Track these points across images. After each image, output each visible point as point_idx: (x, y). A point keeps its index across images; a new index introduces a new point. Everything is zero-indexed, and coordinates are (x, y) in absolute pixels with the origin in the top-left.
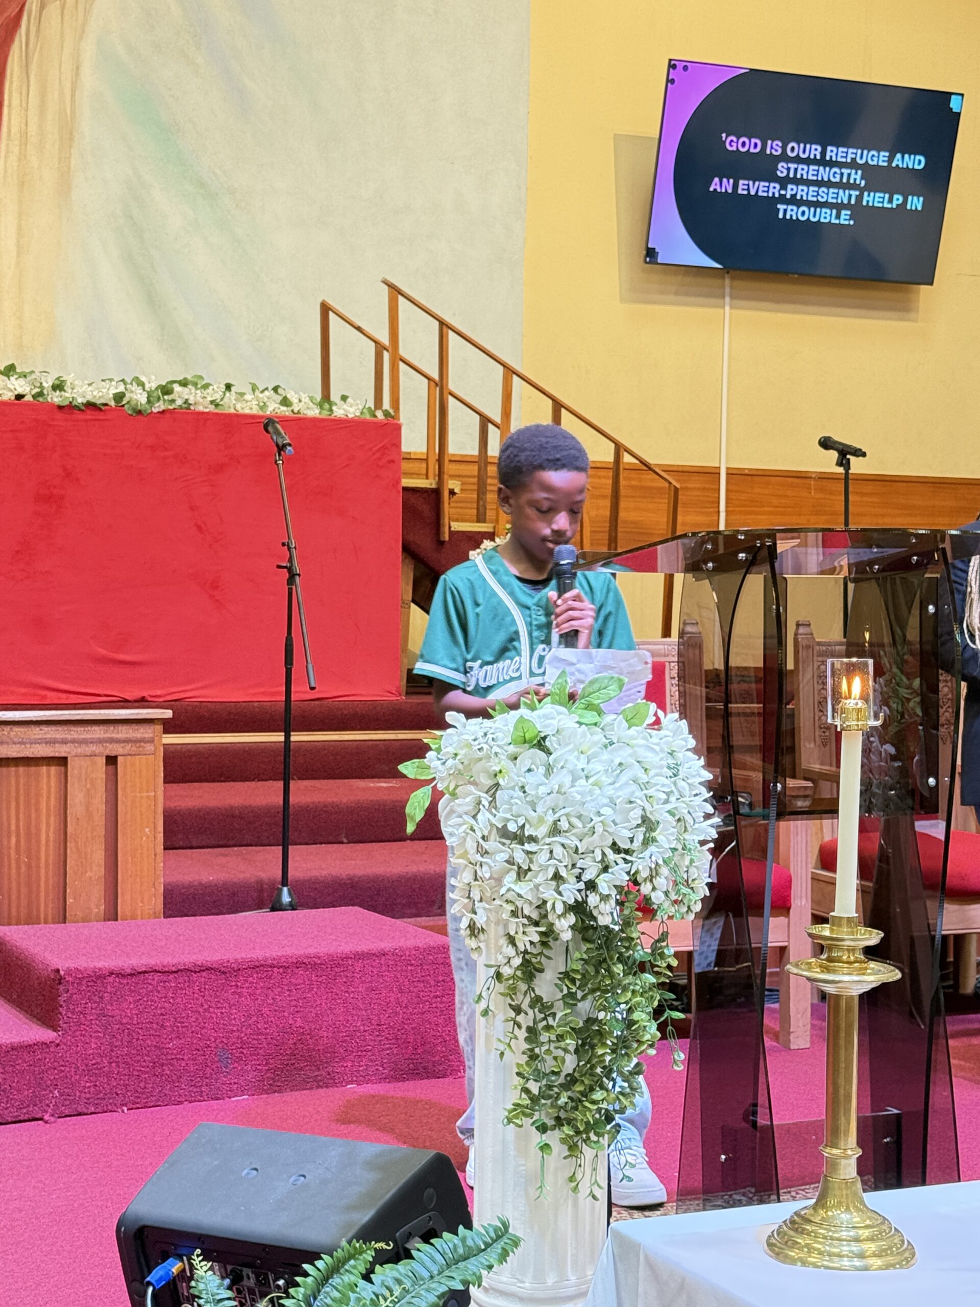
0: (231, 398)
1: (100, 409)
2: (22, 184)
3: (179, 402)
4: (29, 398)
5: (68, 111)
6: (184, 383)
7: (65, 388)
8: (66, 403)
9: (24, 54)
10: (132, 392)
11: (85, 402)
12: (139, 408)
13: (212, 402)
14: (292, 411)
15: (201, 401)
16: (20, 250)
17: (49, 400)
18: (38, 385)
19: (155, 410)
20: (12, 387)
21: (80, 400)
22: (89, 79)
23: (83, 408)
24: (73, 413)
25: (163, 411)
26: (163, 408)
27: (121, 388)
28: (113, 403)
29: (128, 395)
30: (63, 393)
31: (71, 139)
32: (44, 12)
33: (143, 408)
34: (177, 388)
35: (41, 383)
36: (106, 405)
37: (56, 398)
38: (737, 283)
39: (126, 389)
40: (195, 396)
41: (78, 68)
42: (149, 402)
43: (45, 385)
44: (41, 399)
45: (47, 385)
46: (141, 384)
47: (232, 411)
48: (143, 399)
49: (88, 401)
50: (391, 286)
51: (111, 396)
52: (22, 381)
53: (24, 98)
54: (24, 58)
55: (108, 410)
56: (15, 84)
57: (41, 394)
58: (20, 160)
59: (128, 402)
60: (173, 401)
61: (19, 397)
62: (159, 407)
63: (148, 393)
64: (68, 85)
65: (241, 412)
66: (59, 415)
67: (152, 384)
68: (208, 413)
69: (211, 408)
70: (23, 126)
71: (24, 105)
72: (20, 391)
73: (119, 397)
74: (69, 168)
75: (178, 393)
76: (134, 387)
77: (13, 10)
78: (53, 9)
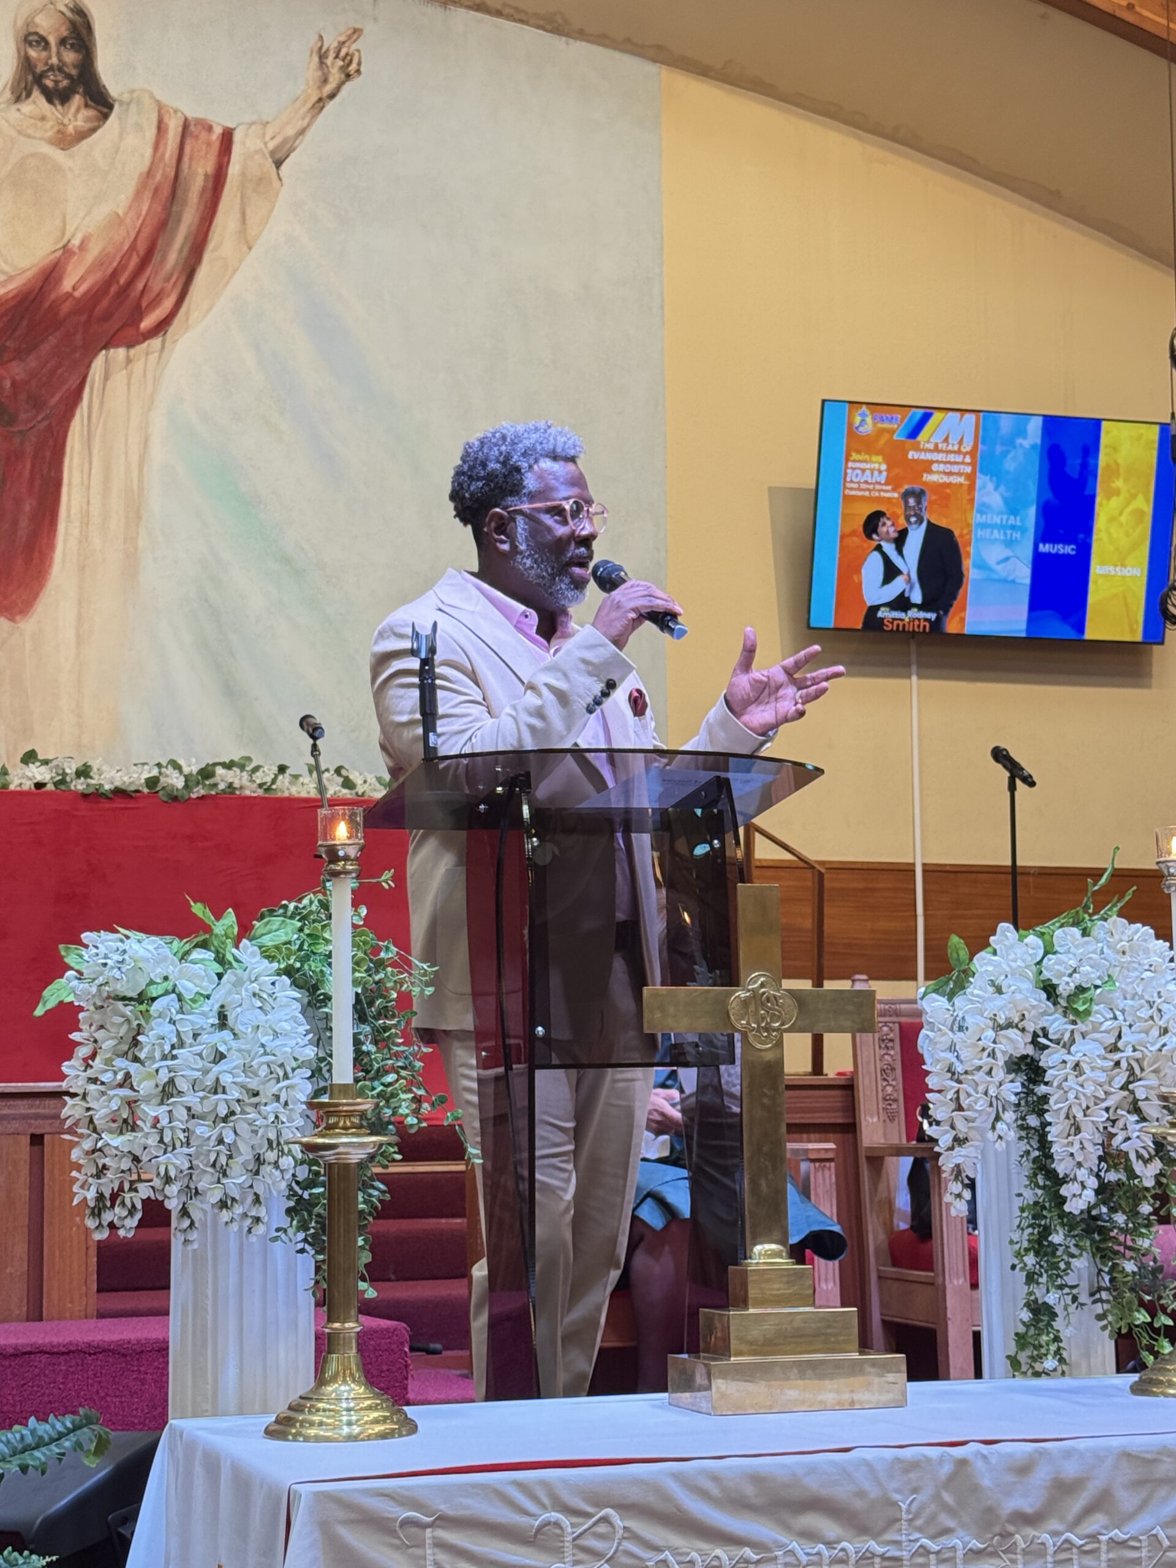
0: (283, 781)
1: (131, 797)
2: (82, 568)
3: (222, 786)
4: (50, 787)
5: (135, 488)
6: (229, 766)
7: (92, 774)
8: (91, 790)
9: (86, 428)
10: (167, 776)
11: (112, 787)
12: (175, 793)
13: (260, 786)
14: (357, 794)
15: (246, 784)
17: (73, 788)
18: (61, 772)
19: (194, 796)
20: (30, 775)
21: (107, 787)
22: (158, 454)
23: (111, 796)
24: (98, 802)
25: (203, 797)
26: (203, 792)
27: (155, 772)
28: (146, 790)
29: (162, 779)
30: (89, 781)
31: (139, 517)
32: (109, 383)
33: (180, 794)
34: (220, 771)
35: (64, 770)
36: (137, 791)
37: (80, 785)
38: (927, 649)
39: (160, 773)
40: (241, 779)
41: (146, 441)
42: (186, 786)
43: (68, 771)
44: (63, 787)
45: (70, 770)
46: (177, 767)
47: (286, 794)
48: (180, 783)
49: (116, 788)
51: (143, 781)
52: (43, 769)
53: (85, 476)
54: (85, 432)
55: (139, 798)
56: (76, 461)
57: (63, 781)
58: (80, 542)
59: (163, 788)
60: (215, 785)
61: (39, 785)
62: (199, 791)
63: (185, 776)
64: (134, 459)
65: (297, 795)
66: (83, 805)
67: (192, 767)
68: (255, 798)
69: (260, 792)
70: (85, 506)
71: (86, 483)
72: (39, 778)
73: (152, 782)
74: (136, 549)
75: (220, 775)
76: (170, 771)
77: (73, 382)
78: (119, 379)
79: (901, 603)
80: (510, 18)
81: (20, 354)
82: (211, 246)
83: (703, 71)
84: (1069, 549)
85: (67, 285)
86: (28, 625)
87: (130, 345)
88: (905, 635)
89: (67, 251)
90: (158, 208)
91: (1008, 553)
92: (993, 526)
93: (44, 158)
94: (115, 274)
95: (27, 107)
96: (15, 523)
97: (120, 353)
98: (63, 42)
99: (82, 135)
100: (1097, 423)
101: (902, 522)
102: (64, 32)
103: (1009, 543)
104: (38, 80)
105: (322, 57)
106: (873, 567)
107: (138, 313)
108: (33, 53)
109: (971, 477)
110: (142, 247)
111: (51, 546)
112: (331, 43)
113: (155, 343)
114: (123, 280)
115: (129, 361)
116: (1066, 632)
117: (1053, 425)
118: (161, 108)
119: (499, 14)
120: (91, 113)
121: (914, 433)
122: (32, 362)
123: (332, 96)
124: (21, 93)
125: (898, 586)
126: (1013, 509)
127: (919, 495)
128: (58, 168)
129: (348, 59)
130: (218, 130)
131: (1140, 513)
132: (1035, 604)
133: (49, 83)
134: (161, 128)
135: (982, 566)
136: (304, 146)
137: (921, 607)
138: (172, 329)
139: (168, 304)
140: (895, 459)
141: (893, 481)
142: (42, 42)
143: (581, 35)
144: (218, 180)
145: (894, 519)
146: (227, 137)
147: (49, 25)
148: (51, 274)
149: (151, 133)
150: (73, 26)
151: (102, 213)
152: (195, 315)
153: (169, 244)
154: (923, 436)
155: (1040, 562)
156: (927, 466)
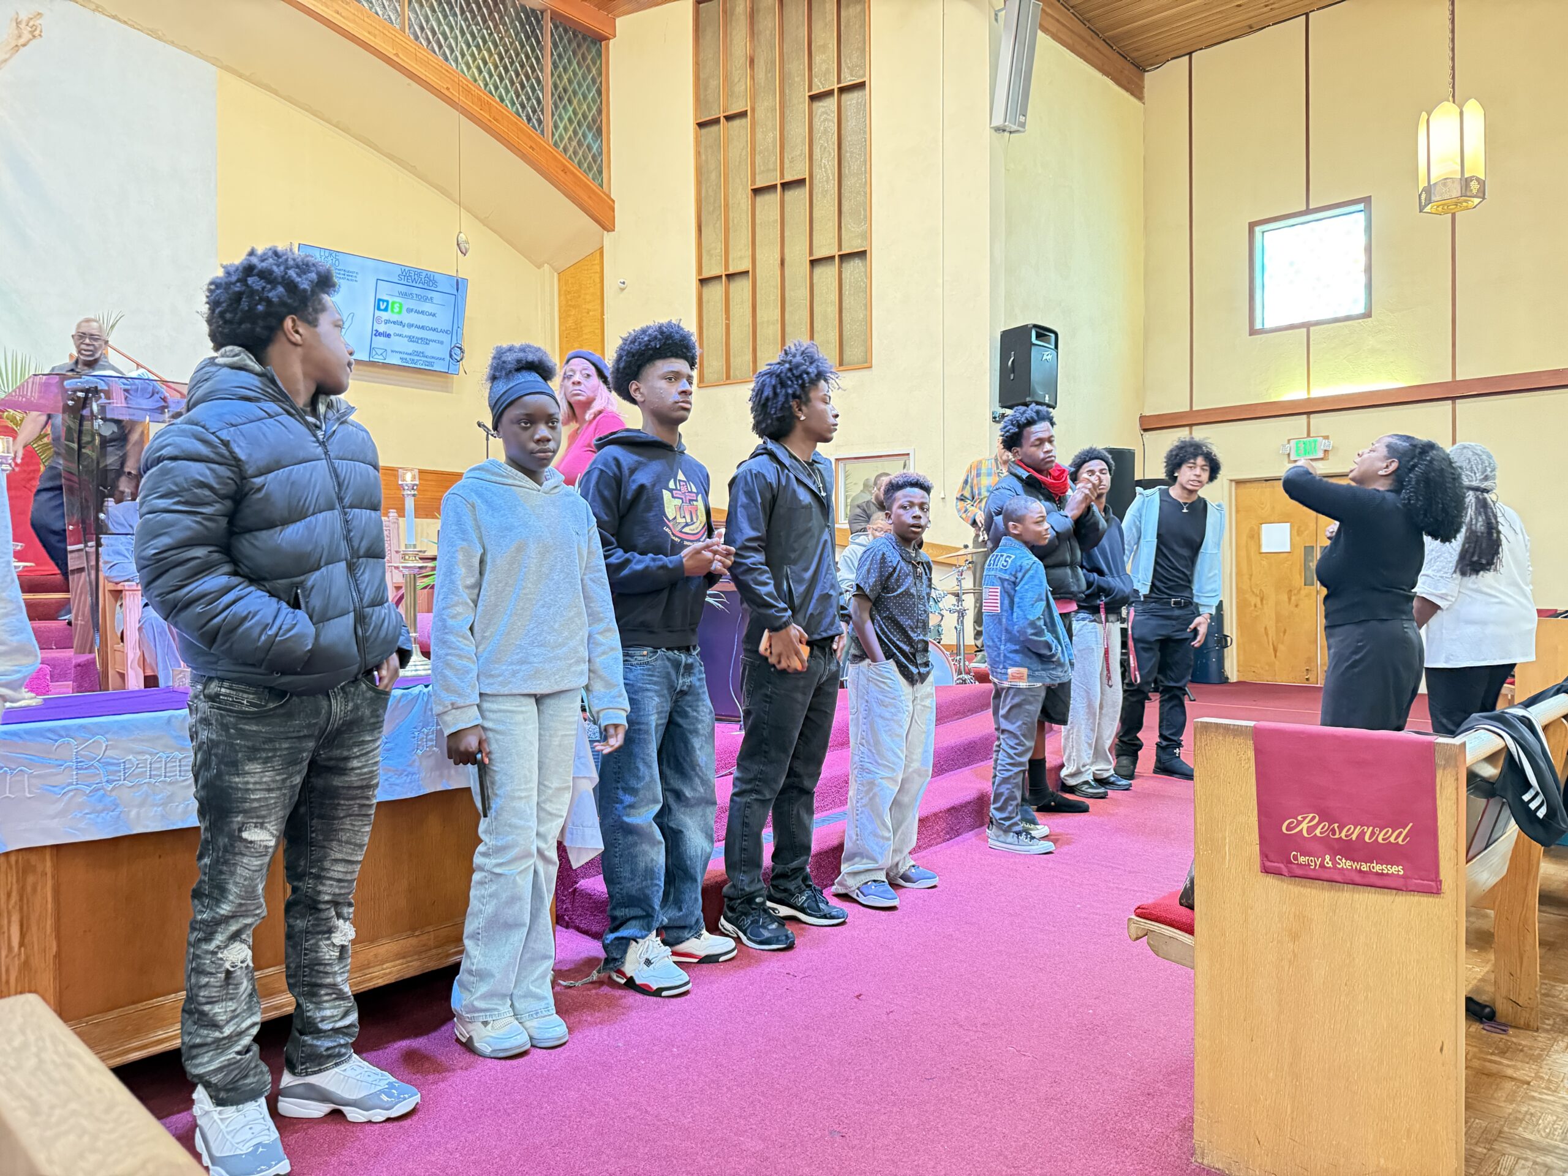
105: (18, 23)
112: (23, 16)
123: (24, 45)
129: (34, 28)
143: (171, 42)
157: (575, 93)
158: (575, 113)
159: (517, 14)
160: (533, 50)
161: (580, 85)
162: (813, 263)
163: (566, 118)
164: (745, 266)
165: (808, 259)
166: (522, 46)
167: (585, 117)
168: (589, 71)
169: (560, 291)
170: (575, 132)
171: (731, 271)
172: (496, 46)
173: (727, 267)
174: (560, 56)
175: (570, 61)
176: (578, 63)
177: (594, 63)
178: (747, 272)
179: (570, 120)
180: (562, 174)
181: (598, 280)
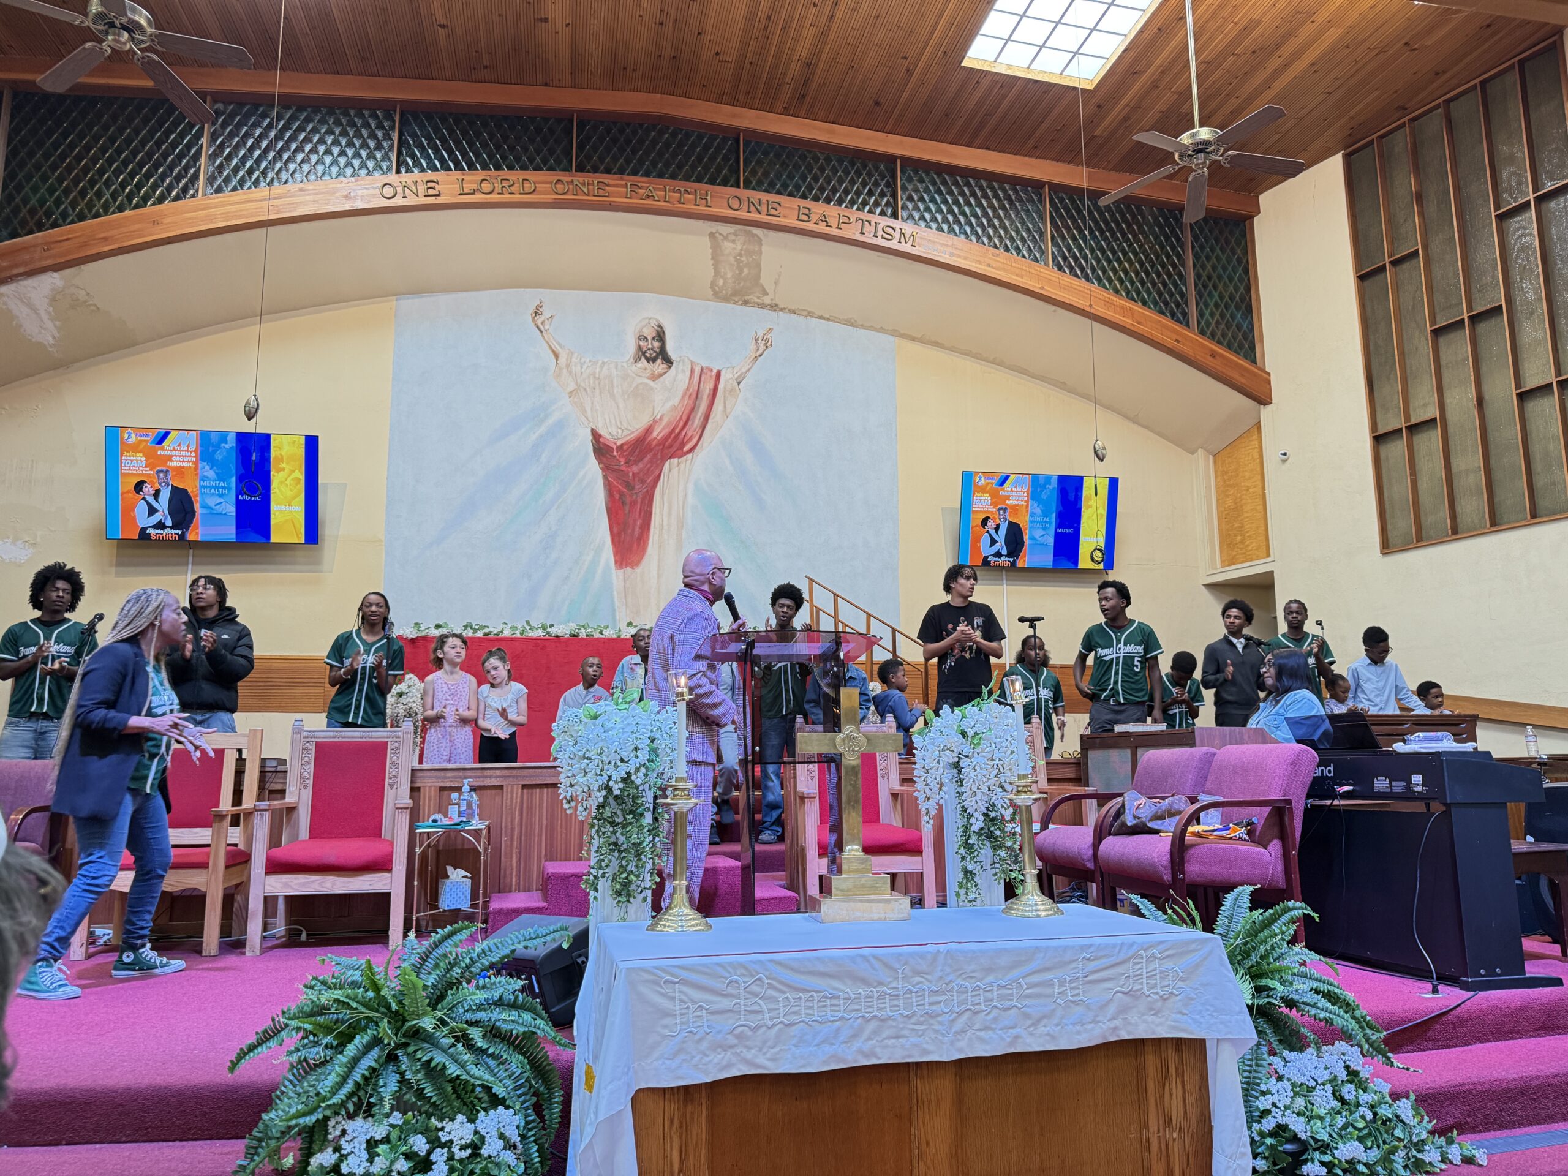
2: (660, 547)
5: (681, 514)
9: (661, 491)
16: (659, 576)
22: (690, 500)
31: (683, 526)
32: (671, 473)
38: (1010, 573)
41: (686, 494)
50: (810, 579)
53: (661, 511)
54: (661, 493)
56: (656, 504)
58: (659, 536)
64: (681, 503)
70: (661, 522)
71: (661, 513)
74: (681, 539)
77: (657, 473)
78: (675, 471)
79: (998, 555)
80: (833, 321)
81: (636, 462)
82: (712, 416)
83: (914, 339)
84: (1071, 531)
85: (655, 434)
86: (638, 570)
87: (679, 457)
88: (1000, 568)
89: (655, 421)
90: (691, 402)
91: (1043, 533)
92: (1037, 522)
93: (646, 384)
94: (674, 429)
95: (639, 365)
96: (633, 530)
97: (676, 460)
98: (653, 338)
99: (661, 375)
100: (1081, 478)
101: (998, 521)
102: (654, 334)
103: (1044, 529)
104: (644, 354)
105: (757, 340)
106: (985, 540)
107: (683, 444)
108: (642, 343)
109: (1027, 502)
110: (684, 418)
111: (648, 539)
112: (760, 334)
113: (690, 456)
114: (677, 431)
115: (679, 464)
116: (1072, 566)
117: (1062, 479)
118: (692, 363)
119: (828, 319)
120: (665, 366)
121: (1002, 483)
122: (641, 465)
123: (760, 356)
124: (637, 360)
125: (997, 547)
126: (1045, 514)
127: (1005, 510)
128: (652, 388)
129: (767, 340)
130: (715, 371)
131: (1102, 515)
132: (1057, 554)
133: (648, 355)
134: (692, 371)
135: (1032, 538)
136: (749, 375)
137: (1006, 556)
138: (696, 450)
139: (695, 440)
140: (994, 495)
141: (994, 504)
142: (646, 339)
143: (862, 326)
144: (715, 390)
145: (994, 519)
146: (718, 374)
147: (650, 333)
148: (648, 430)
149: (688, 373)
150: (658, 332)
151: (669, 405)
152: (705, 444)
153: (695, 417)
154: (1006, 485)
155: (1058, 536)
156: (1008, 498)
157: (1220, 277)
158: (1221, 297)
159: (1155, 219)
160: (1173, 248)
161: (1224, 269)
162: (1522, 397)
163: (1212, 304)
164: (1433, 412)
165: (1514, 392)
166: (1162, 247)
167: (1232, 298)
168: (1234, 253)
169: (1216, 472)
170: (1222, 316)
171: (1414, 421)
172: (1136, 254)
173: (1407, 418)
174: (1202, 248)
175: (1212, 250)
176: (1221, 249)
177: (1239, 244)
178: (1435, 419)
179: (1217, 305)
180: (1211, 359)
181: (1256, 455)
